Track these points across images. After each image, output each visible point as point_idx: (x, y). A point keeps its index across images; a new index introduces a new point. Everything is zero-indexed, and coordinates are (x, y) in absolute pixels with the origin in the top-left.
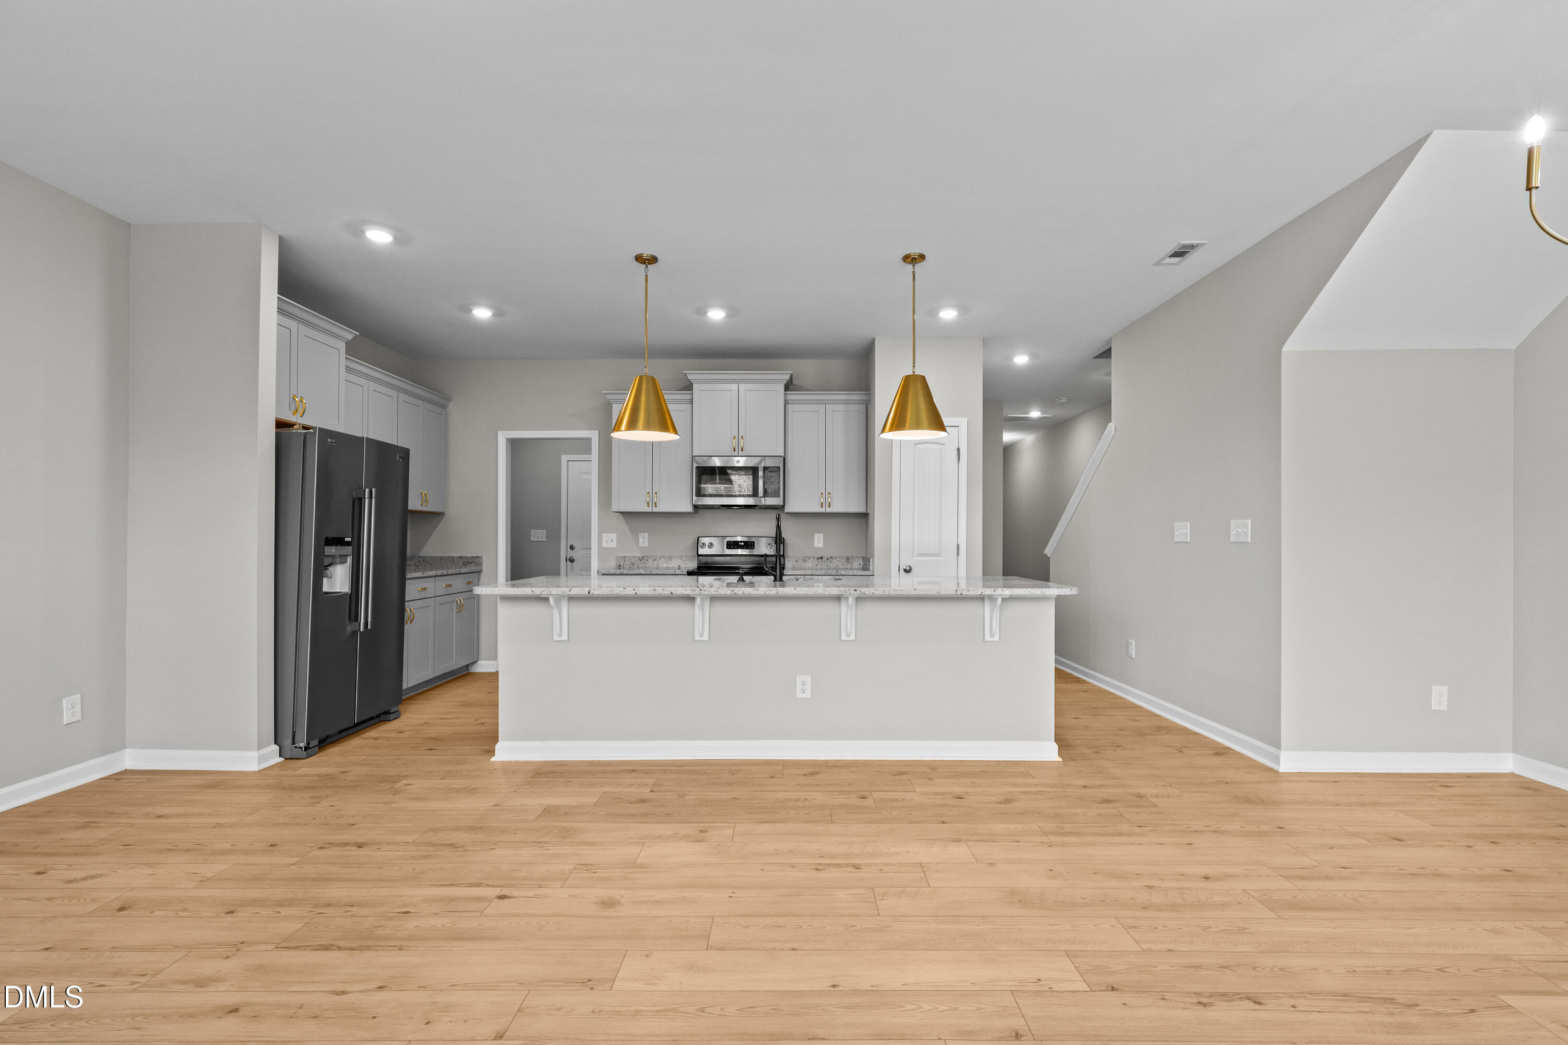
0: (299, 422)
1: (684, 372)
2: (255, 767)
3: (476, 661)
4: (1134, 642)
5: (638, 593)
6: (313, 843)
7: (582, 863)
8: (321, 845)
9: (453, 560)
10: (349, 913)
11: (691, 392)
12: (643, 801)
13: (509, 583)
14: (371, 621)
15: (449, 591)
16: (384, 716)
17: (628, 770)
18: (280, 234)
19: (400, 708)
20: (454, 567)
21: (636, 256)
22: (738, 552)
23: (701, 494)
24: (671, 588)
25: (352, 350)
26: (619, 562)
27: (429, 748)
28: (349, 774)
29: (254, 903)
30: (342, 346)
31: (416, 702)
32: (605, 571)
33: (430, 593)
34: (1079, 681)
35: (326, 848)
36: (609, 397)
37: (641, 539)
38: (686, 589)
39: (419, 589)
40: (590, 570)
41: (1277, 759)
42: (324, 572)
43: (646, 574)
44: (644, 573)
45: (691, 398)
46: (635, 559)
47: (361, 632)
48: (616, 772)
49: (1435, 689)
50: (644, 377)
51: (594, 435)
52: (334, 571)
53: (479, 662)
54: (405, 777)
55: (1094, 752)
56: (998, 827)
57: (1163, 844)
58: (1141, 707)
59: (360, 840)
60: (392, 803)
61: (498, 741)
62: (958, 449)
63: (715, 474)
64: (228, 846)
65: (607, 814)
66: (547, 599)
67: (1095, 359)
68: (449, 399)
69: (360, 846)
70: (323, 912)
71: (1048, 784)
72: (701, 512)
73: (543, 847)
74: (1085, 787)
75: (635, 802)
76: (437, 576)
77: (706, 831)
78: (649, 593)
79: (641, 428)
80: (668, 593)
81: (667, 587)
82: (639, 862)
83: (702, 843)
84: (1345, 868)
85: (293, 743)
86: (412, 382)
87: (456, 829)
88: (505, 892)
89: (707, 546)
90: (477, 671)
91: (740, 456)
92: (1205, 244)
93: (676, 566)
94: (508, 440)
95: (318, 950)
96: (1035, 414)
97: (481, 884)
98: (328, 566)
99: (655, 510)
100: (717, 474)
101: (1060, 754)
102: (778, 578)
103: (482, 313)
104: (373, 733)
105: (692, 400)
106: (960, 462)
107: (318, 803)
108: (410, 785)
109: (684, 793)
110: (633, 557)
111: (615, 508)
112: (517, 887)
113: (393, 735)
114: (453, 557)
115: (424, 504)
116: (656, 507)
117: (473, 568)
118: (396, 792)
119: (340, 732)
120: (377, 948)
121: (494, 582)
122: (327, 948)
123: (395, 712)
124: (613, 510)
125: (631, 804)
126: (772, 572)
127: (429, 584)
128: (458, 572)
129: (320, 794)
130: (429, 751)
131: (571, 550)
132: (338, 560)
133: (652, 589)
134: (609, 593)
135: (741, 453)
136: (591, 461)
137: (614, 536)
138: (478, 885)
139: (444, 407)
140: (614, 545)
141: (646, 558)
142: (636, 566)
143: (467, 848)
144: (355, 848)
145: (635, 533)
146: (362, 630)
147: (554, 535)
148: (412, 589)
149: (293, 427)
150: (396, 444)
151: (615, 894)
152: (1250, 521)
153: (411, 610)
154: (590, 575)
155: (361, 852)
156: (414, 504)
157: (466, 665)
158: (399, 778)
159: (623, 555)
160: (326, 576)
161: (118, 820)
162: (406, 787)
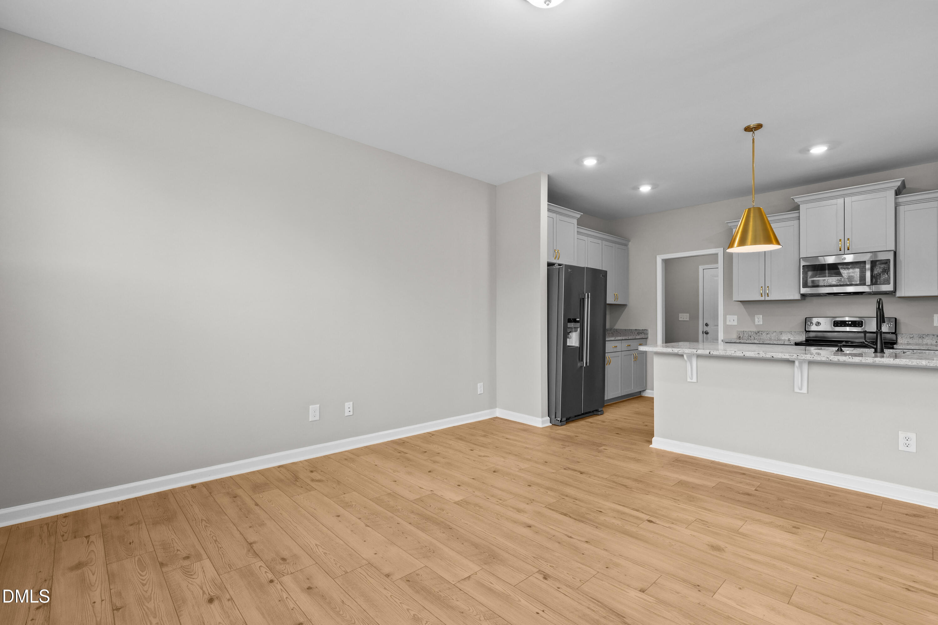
0: (557, 262)
1: (791, 197)
2: (540, 426)
3: (645, 390)
5: (745, 355)
6: (562, 466)
7: (701, 519)
8: (565, 468)
9: (632, 331)
10: (575, 502)
11: (798, 211)
12: (749, 494)
13: (665, 344)
14: (589, 362)
15: (629, 348)
16: (595, 412)
17: (740, 473)
18: (548, 174)
19: (604, 409)
20: (632, 335)
21: (745, 128)
22: (846, 329)
23: (807, 286)
24: (772, 353)
25: (580, 223)
26: (739, 335)
27: (617, 433)
28: (578, 437)
29: (538, 485)
30: (575, 221)
31: (612, 407)
32: (727, 340)
33: (619, 349)
35: (567, 470)
36: (730, 225)
37: (756, 320)
38: (785, 354)
39: (613, 347)
40: (718, 339)
42: (567, 335)
43: (760, 344)
44: (758, 342)
45: (798, 216)
46: (752, 333)
47: (584, 367)
48: (730, 472)
50: (752, 209)
51: (720, 251)
52: (572, 335)
53: (647, 391)
54: (604, 445)
59: (582, 470)
60: (598, 456)
61: (654, 436)
63: (825, 270)
64: (529, 457)
65: (721, 495)
66: (682, 356)
68: (629, 241)
69: (581, 473)
70: (564, 498)
72: (808, 299)
73: (677, 502)
75: (742, 494)
76: (622, 340)
77: (799, 528)
78: (754, 356)
79: (749, 244)
80: (770, 356)
81: (769, 352)
82: (740, 530)
83: (794, 535)
85: (556, 418)
86: (610, 234)
87: (628, 478)
88: (651, 519)
89: (814, 324)
90: (646, 396)
91: (846, 254)
93: (787, 339)
94: (663, 260)
95: (561, 514)
97: (639, 510)
98: (570, 332)
99: (767, 299)
100: (827, 269)
102: (879, 350)
103: (645, 189)
104: (590, 420)
105: (799, 217)
107: (564, 448)
108: (606, 449)
109: (782, 498)
110: (750, 331)
111: (736, 297)
112: (659, 519)
113: (599, 422)
114: (632, 330)
115: (616, 300)
116: (768, 296)
117: (642, 336)
118: (600, 452)
119: (575, 416)
120: (586, 523)
121: (655, 344)
122: (565, 515)
123: (601, 411)
124: (734, 300)
125: (739, 494)
126: (872, 345)
127: (618, 344)
128: (634, 338)
129: (566, 444)
130: (617, 434)
131: (706, 327)
132: (574, 330)
133: (757, 353)
134: (724, 354)
135: (847, 252)
136: (718, 268)
137: (735, 317)
138: (637, 511)
139: (626, 245)
140: (735, 323)
141: (761, 333)
142: (752, 338)
143: (633, 490)
144: (579, 473)
145: (752, 316)
146: (584, 366)
147: (695, 317)
148: (609, 346)
149: (554, 265)
150: (601, 269)
151: (721, 544)
153: (609, 358)
154: (718, 343)
155: (582, 476)
156: (610, 300)
157: (639, 392)
158: (601, 445)
159: (742, 330)
160: (569, 338)
161: (494, 437)
162: (604, 450)
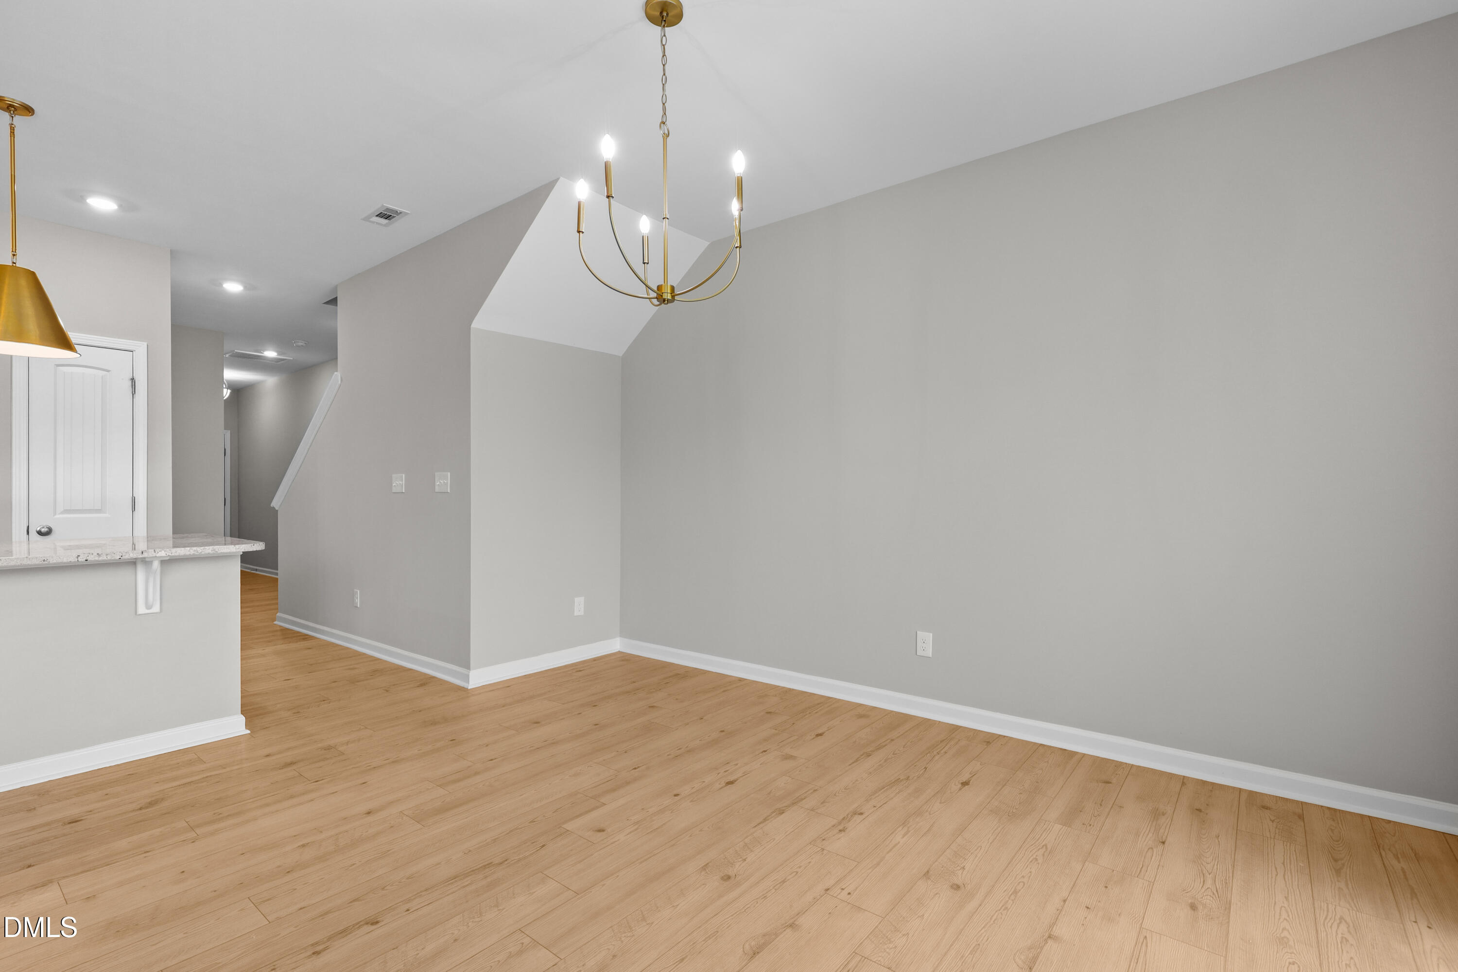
4: (359, 592)
34: (306, 638)
41: (467, 678)
49: (577, 600)
55: (295, 713)
56: (122, 844)
57: (336, 792)
58: (364, 654)
62: (133, 379)
67: (325, 305)
71: (220, 766)
74: (268, 756)
84: (492, 760)
92: (407, 214)
96: (271, 354)
101: (247, 726)
106: (136, 395)
152: (449, 473)
